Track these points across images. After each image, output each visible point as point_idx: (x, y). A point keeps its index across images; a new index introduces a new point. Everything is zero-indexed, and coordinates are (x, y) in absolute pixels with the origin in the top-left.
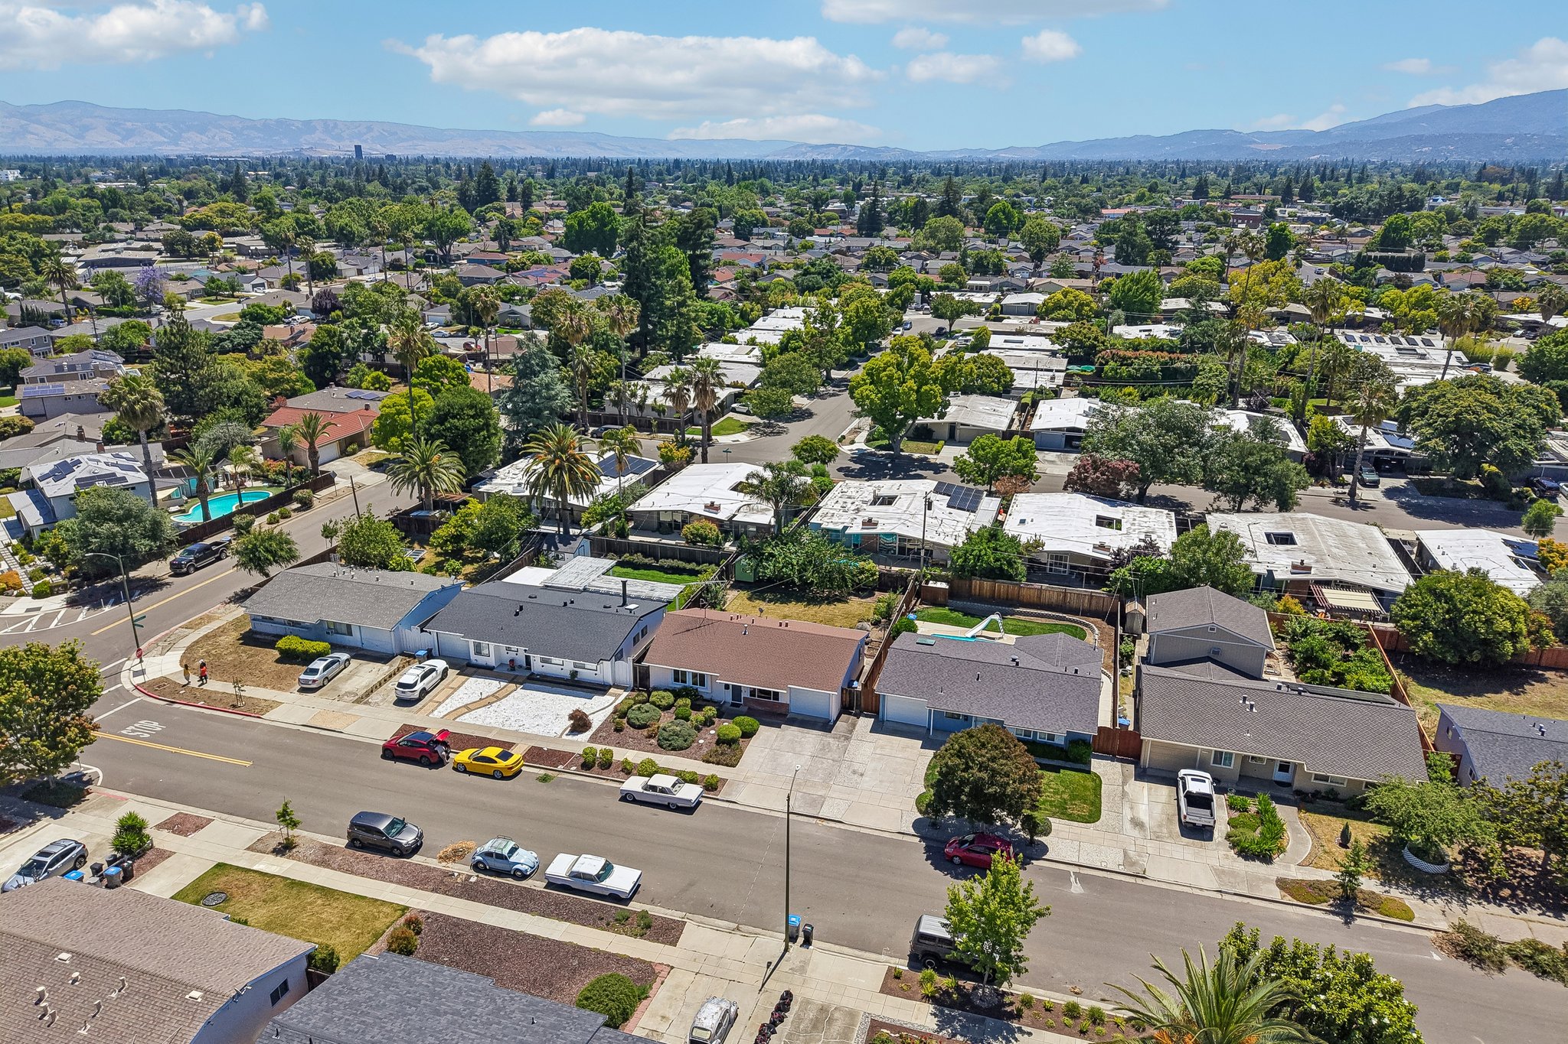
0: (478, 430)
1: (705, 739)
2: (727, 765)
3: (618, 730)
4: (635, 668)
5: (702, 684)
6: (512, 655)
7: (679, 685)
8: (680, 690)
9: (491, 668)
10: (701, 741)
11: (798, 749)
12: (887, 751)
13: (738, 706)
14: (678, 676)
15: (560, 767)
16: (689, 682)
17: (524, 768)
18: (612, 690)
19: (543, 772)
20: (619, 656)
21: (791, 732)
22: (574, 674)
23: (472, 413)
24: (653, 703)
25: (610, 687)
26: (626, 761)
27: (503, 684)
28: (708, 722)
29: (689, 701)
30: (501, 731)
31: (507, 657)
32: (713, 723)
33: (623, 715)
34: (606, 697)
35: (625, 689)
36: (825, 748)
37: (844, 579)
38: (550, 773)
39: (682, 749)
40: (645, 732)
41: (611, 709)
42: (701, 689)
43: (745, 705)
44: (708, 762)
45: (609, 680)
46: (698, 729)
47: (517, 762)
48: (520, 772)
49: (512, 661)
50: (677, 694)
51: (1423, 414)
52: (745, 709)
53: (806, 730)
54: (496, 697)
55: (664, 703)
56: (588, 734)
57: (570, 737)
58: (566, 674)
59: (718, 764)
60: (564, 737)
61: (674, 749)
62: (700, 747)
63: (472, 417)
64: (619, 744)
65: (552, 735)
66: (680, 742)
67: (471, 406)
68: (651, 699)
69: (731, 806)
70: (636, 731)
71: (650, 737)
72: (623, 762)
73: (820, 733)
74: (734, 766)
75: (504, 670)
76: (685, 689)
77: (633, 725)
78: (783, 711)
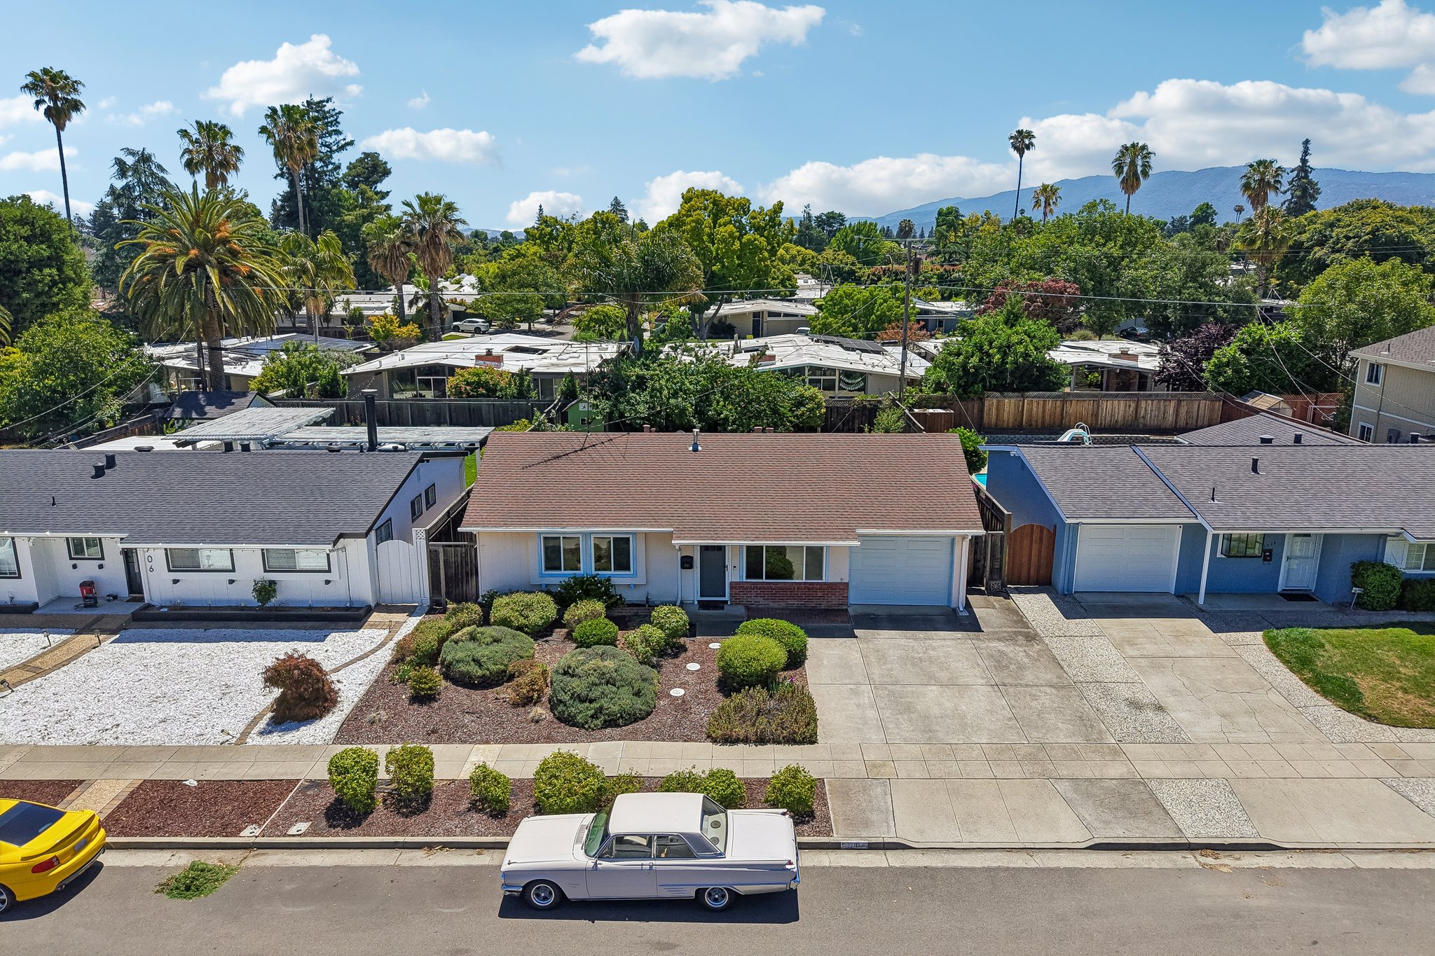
0: (40, 264)
1: (682, 685)
2: (791, 740)
3: (423, 698)
4: (433, 557)
5: (623, 564)
6: (88, 569)
7: (560, 577)
8: (566, 587)
9: (30, 609)
10: (677, 692)
11: (943, 676)
12: (1150, 649)
13: (719, 605)
14: (553, 554)
15: (249, 834)
16: (587, 566)
17: (108, 859)
18: (375, 617)
19: (183, 859)
20: (383, 531)
21: (888, 639)
22: (266, 590)
23: (25, 231)
24: (505, 622)
25: (369, 610)
26: (484, 776)
27: (56, 638)
28: (671, 649)
29: (599, 606)
30: (34, 753)
31: (71, 576)
32: (683, 648)
33: (432, 658)
34: (365, 633)
35: (411, 611)
36: (1000, 663)
37: (775, 411)
38: (212, 858)
39: (633, 718)
40: (506, 692)
41: (386, 654)
42: (618, 578)
43: (735, 602)
44: (729, 740)
45: (365, 593)
46: (657, 666)
47: (77, 839)
48: (91, 871)
49: (88, 585)
50: (564, 599)
51: (1321, 244)
52: (740, 610)
53: (921, 634)
54: (33, 669)
55: (535, 618)
56: (331, 723)
57: (275, 738)
58: (244, 593)
59: (761, 740)
60: (254, 740)
61: (611, 723)
62: (682, 706)
63: (27, 239)
64: (434, 734)
65: (214, 737)
66: (623, 700)
67: (22, 221)
68: (495, 615)
69: (894, 860)
70: (477, 695)
71: (527, 701)
72: (476, 781)
73: (959, 634)
74: (812, 740)
75: (67, 609)
76: (580, 582)
77: (465, 682)
78: (834, 601)
